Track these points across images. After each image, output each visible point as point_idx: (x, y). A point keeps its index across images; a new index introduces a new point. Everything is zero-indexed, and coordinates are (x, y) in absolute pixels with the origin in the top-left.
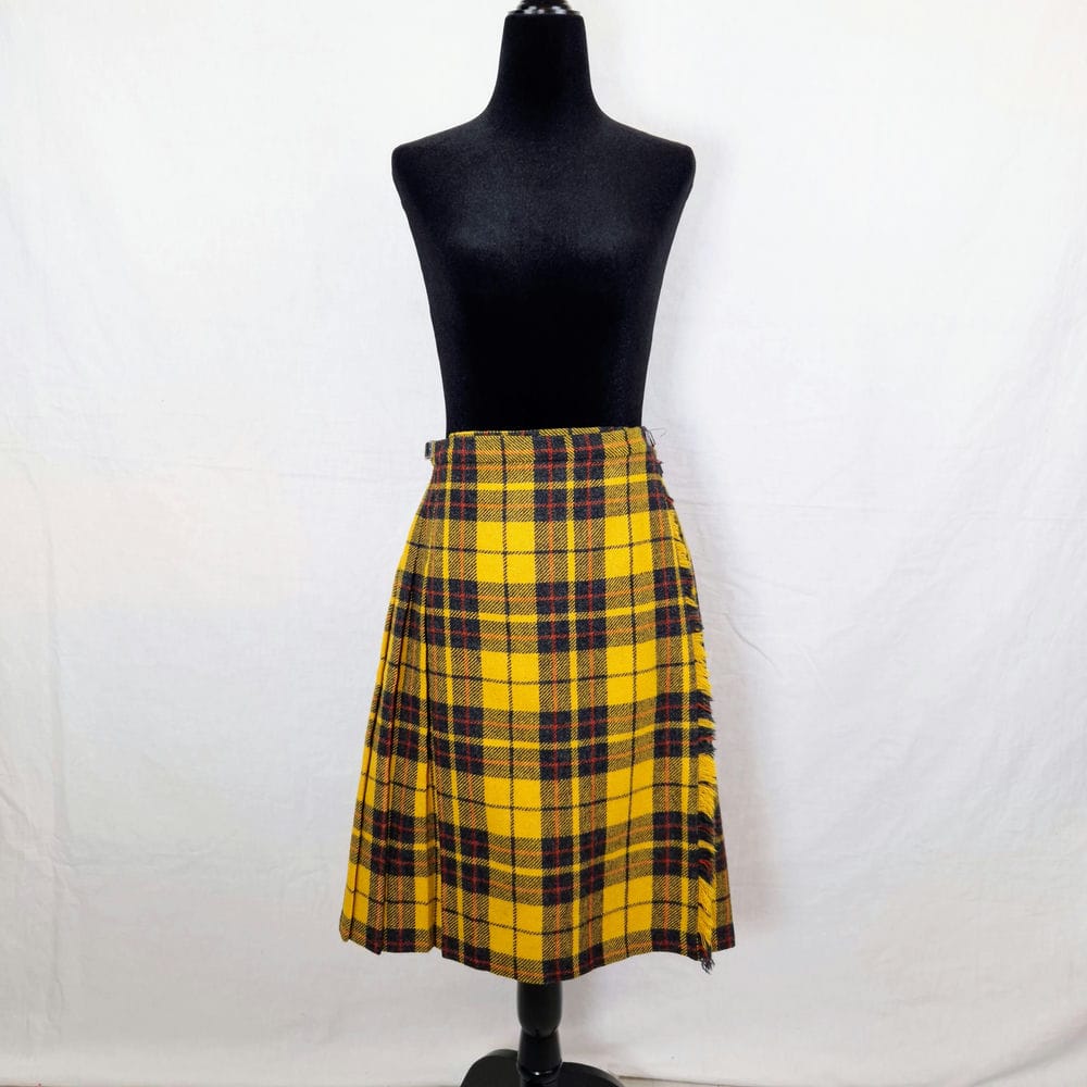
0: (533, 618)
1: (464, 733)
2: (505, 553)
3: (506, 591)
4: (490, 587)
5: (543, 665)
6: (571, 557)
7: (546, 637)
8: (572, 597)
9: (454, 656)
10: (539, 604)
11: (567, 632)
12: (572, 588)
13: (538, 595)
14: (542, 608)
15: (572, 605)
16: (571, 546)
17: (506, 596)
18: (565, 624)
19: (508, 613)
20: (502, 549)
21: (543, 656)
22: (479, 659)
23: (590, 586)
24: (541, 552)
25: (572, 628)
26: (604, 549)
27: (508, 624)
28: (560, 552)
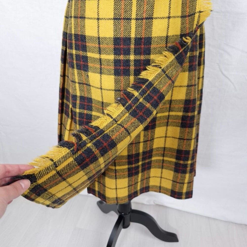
0: (112, 57)
1: (84, 108)
2: (98, 19)
3: (99, 41)
4: (91, 38)
5: (116, 82)
6: (133, 22)
7: (118, 67)
8: (132, 46)
9: (78, 73)
10: (115, 49)
11: (129, 66)
12: (133, 41)
13: (115, 45)
14: (117, 52)
15: (132, 51)
16: (134, 16)
17: (99, 44)
18: (128, 61)
19: (100, 53)
20: (97, 17)
21: (116, 77)
22: (88, 76)
23: (143, 40)
24: (116, 19)
25: (132, 63)
26: (152, 18)
27: (100, 59)
28: (128, 19)
